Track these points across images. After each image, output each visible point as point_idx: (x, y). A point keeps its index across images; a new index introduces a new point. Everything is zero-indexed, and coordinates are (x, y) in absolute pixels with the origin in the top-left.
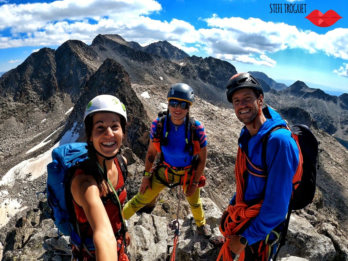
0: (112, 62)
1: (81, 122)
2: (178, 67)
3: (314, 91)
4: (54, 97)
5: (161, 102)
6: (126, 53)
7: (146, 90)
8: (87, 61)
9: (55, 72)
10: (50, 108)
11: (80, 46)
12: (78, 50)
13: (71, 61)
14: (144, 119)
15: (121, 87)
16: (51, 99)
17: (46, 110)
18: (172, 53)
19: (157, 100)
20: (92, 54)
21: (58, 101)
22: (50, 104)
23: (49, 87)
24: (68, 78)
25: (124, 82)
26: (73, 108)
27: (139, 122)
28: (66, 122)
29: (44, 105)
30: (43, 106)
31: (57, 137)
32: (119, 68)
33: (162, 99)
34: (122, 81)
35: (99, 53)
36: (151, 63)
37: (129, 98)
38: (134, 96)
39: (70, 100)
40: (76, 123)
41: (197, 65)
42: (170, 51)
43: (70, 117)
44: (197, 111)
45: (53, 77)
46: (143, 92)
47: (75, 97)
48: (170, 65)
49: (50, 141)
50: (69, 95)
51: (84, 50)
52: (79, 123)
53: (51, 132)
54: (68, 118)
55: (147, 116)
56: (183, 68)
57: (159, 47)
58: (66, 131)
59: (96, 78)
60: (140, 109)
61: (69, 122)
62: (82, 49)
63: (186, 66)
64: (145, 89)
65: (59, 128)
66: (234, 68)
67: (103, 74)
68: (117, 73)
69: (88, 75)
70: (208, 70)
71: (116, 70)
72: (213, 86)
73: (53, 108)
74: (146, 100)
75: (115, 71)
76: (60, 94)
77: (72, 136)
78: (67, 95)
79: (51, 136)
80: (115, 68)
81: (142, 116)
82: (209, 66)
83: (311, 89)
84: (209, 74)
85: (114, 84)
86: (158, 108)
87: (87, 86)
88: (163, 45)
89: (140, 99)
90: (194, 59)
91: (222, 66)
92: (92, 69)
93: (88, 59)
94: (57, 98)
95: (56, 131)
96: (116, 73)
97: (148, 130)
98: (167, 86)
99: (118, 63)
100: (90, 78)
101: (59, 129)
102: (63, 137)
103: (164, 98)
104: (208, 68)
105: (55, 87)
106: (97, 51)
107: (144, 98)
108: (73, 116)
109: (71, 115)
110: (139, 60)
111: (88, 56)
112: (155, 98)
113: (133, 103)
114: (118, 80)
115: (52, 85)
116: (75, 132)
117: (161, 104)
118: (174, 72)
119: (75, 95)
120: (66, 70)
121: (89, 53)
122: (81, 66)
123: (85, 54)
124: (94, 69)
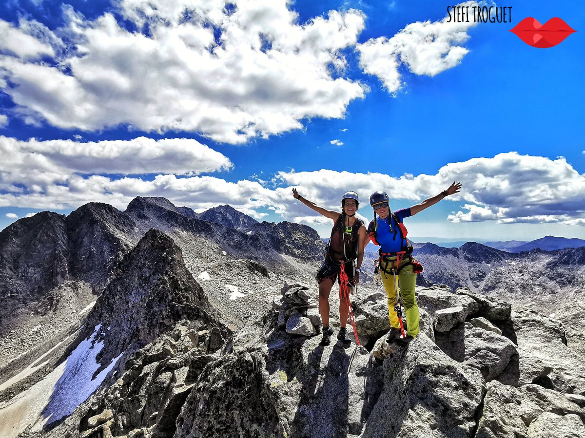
0: (157, 234)
1: (109, 323)
2: (245, 237)
3: (423, 246)
4: (60, 288)
5: (226, 284)
6: (177, 222)
7: (205, 270)
8: (118, 234)
9: (64, 249)
10: (51, 305)
11: (109, 212)
12: (106, 217)
13: (93, 233)
14: (205, 308)
15: (171, 268)
16: (55, 291)
17: (42, 310)
18: (237, 220)
19: (221, 281)
20: (126, 223)
21: (68, 294)
22: (52, 299)
23: (52, 272)
24: (88, 258)
25: (175, 260)
26: (95, 302)
27: (199, 312)
28: (81, 326)
29: (39, 303)
30: (37, 304)
31: (61, 353)
32: (167, 242)
33: (227, 279)
34: (173, 260)
35: (138, 223)
36: (210, 234)
37: (183, 281)
38: (189, 279)
39: (90, 291)
40: (100, 325)
41: (269, 233)
42: (233, 217)
43: (89, 317)
44: (274, 291)
45: (61, 256)
46: (202, 272)
47: (98, 286)
48: (235, 236)
49: (46, 363)
50: (88, 284)
51: (115, 217)
52: (104, 325)
53: (50, 347)
54: (85, 319)
55: (209, 304)
56: (252, 237)
57: (219, 213)
58: (81, 341)
59: (133, 257)
60: (199, 295)
61: (88, 324)
62: (112, 216)
63: (255, 235)
64: (203, 269)
65: (68, 337)
66: (315, 232)
67: (145, 251)
68: (165, 248)
69: (120, 253)
70: (283, 238)
71: (164, 244)
72: (291, 257)
73: (56, 306)
74: (205, 283)
75: (162, 246)
76: (72, 283)
77: (92, 348)
78: (84, 284)
79: (49, 354)
80: (162, 242)
81: (202, 304)
82: (284, 233)
83: (418, 244)
84: (285, 242)
85: (161, 264)
86: (222, 291)
87: (120, 268)
88: (225, 211)
89: (198, 282)
90: (265, 225)
91: (300, 231)
92: (126, 245)
93: (120, 230)
94: (65, 290)
95: (61, 343)
96: (163, 249)
97: (212, 323)
98: (232, 263)
99: (166, 236)
100: (125, 257)
101: (66, 339)
102: (74, 352)
103: (229, 278)
104: (282, 235)
105: (62, 272)
106: (134, 219)
107: (203, 280)
108: (95, 314)
109: (92, 313)
110: (194, 230)
111: (120, 226)
112: (217, 280)
113: (189, 287)
114: (167, 258)
115: (58, 269)
116: (96, 340)
117: (227, 286)
118: (240, 244)
119: (99, 283)
120: (85, 246)
121: (122, 223)
122: (109, 241)
123: (117, 223)
124: (130, 245)
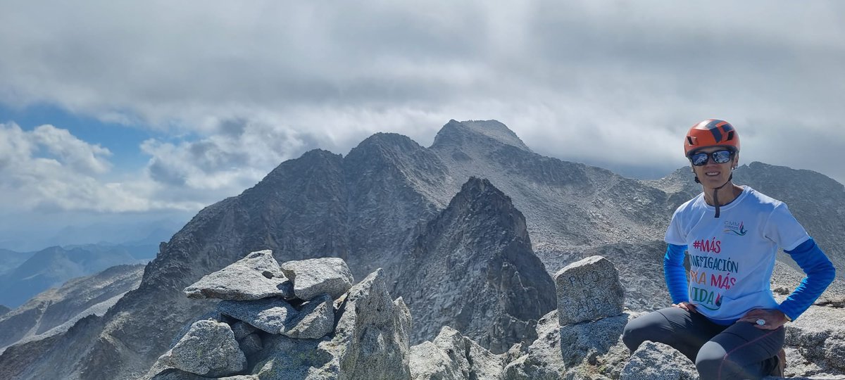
0: (482, 187)
2: (658, 196)
6: (519, 165)
8: (421, 186)
11: (405, 149)
12: (401, 158)
13: (381, 184)
15: (505, 250)
20: (433, 168)
25: (512, 236)
32: (499, 202)
34: (508, 235)
35: (452, 167)
36: (583, 189)
37: (527, 277)
38: (538, 273)
48: (637, 193)
51: (415, 158)
59: (443, 227)
62: (410, 156)
64: (567, 256)
67: (461, 217)
68: (496, 214)
69: (422, 219)
71: (494, 207)
75: (490, 210)
80: (491, 203)
85: (488, 242)
87: (421, 246)
92: (432, 206)
93: (423, 180)
96: (493, 215)
99: (497, 190)
106: (445, 161)
110: (552, 181)
111: (423, 174)
113: (538, 288)
114: (498, 231)
115: (333, 242)
120: (369, 207)
121: (426, 167)
122: (405, 199)
123: (417, 167)
124: (439, 206)
